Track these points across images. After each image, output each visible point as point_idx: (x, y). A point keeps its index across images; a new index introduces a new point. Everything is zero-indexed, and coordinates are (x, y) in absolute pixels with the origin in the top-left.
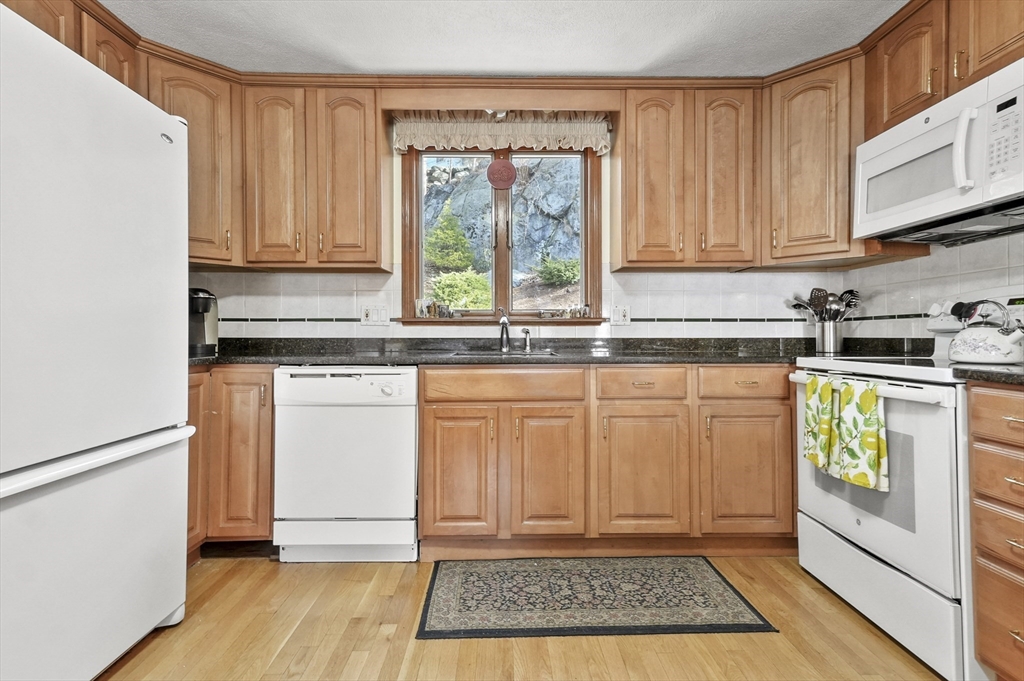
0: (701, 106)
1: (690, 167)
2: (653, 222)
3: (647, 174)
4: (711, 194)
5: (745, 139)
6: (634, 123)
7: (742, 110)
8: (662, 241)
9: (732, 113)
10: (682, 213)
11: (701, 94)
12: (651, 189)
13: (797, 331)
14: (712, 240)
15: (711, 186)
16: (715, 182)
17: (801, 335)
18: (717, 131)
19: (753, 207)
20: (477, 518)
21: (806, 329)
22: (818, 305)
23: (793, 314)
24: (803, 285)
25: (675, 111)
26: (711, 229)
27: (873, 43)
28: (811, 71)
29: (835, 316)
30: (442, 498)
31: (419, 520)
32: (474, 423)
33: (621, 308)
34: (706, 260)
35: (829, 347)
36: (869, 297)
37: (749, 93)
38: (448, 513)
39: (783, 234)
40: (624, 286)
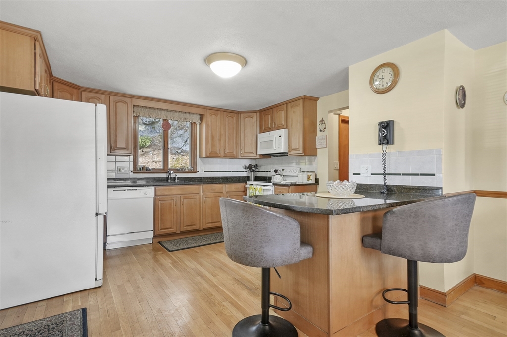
0: (225, 116)
1: (222, 132)
2: (213, 146)
4: (227, 140)
7: (234, 118)
8: (215, 151)
9: (232, 119)
10: (220, 143)
11: (225, 113)
12: (213, 137)
13: (245, 174)
14: (227, 152)
15: (227, 137)
17: (246, 176)
18: (228, 123)
20: (171, 228)
21: (247, 174)
22: (250, 168)
23: (244, 170)
24: (247, 163)
25: (219, 117)
26: (227, 149)
27: (261, 111)
28: (249, 113)
29: (254, 171)
30: (161, 223)
31: (155, 230)
32: (170, 202)
33: (202, 168)
34: (226, 157)
35: (252, 178)
36: (260, 166)
37: (236, 114)
38: (163, 227)
39: (243, 151)
40: (202, 162)
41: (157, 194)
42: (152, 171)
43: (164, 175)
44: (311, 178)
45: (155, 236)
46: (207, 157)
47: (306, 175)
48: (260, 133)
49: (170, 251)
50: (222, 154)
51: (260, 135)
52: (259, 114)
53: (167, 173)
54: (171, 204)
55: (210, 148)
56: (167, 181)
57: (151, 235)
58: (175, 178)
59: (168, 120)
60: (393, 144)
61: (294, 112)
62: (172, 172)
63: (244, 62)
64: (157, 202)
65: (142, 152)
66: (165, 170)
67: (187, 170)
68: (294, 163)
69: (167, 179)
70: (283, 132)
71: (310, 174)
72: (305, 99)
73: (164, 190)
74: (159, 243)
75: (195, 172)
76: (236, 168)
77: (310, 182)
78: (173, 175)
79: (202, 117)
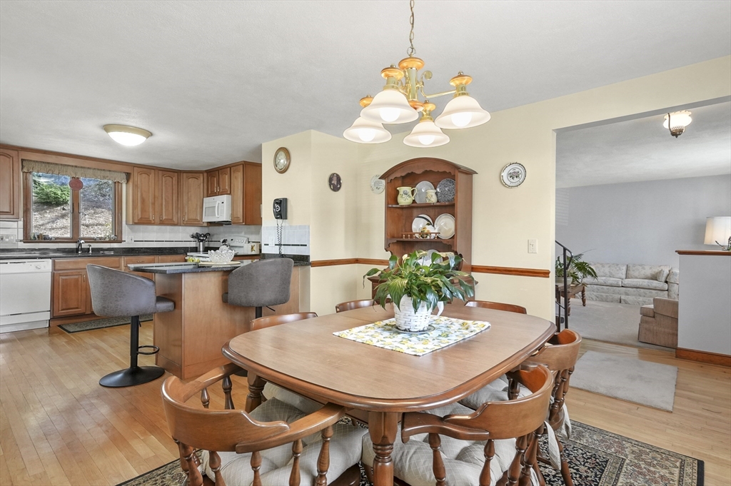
0: (160, 176)
1: (157, 194)
2: (143, 210)
3: (142, 195)
4: (164, 203)
5: (175, 187)
6: (136, 177)
7: (174, 178)
8: (147, 217)
9: (171, 179)
10: (154, 209)
11: (160, 172)
12: (143, 201)
13: (193, 245)
14: (164, 218)
15: (164, 200)
16: (165, 200)
17: (195, 246)
18: (166, 184)
19: (177, 207)
21: (196, 244)
22: (197, 237)
23: (192, 239)
24: (195, 230)
25: (152, 176)
26: (164, 214)
27: (207, 171)
28: (193, 173)
29: (202, 241)
30: (62, 303)
31: (52, 310)
32: (76, 277)
33: (130, 237)
34: (162, 223)
35: (201, 250)
36: (213, 235)
37: (176, 174)
38: (64, 308)
39: (186, 217)
40: (131, 229)
41: (57, 267)
42: (53, 240)
43: (74, 246)
44: (255, 248)
45: (53, 318)
46: (136, 224)
47: (250, 246)
48: (208, 197)
49: (69, 332)
50: (157, 221)
51: (206, 200)
52: (205, 174)
53: (76, 242)
54: (77, 280)
55: (140, 213)
56: (77, 252)
57: (47, 316)
58: (89, 249)
59: (78, 178)
60: (286, 219)
61: (236, 178)
62: (82, 241)
63: (149, 134)
64: (56, 278)
65: (64, 209)
66: (75, 238)
67: (107, 240)
68: (243, 233)
69: (77, 250)
70: (225, 198)
71: (253, 244)
72: (246, 165)
73: (68, 263)
74: (59, 326)
75: (121, 242)
76: (180, 236)
77: (253, 253)
78: (85, 246)
79: (128, 176)
